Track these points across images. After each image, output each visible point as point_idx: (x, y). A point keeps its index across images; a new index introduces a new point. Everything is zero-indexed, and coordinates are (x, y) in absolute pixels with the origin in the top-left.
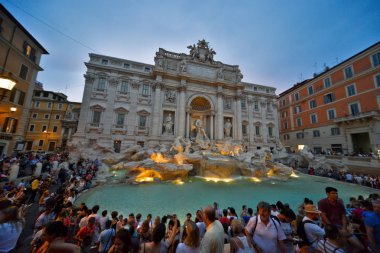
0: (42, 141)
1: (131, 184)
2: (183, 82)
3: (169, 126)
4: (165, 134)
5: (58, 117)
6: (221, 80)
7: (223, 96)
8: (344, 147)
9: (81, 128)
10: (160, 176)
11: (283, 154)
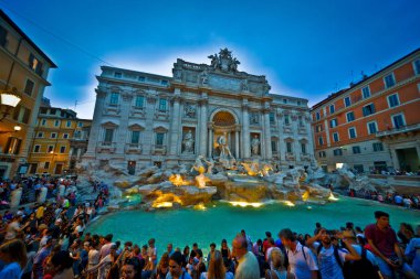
0: (47, 164)
1: (147, 210)
2: (204, 95)
3: (189, 144)
4: (185, 153)
5: (66, 136)
7: (249, 109)
8: (389, 165)
9: (91, 148)
10: (179, 201)
11: (319, 174)
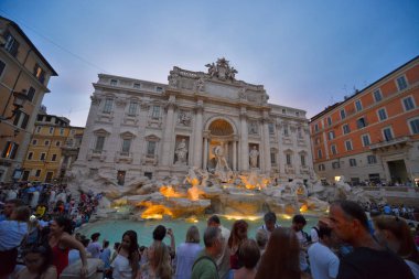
0: (39, 171)
1: (136, 220)
2: (200, 103)
3: (182, 154)
5: (58, 144)
6: (245, 101)
7: (247, 118)
8: (382, 177)
9: (82, 156)
10: (170, 214)
11: (318, 187)
